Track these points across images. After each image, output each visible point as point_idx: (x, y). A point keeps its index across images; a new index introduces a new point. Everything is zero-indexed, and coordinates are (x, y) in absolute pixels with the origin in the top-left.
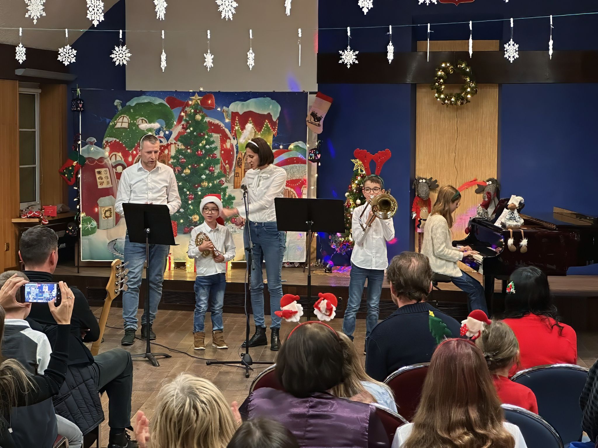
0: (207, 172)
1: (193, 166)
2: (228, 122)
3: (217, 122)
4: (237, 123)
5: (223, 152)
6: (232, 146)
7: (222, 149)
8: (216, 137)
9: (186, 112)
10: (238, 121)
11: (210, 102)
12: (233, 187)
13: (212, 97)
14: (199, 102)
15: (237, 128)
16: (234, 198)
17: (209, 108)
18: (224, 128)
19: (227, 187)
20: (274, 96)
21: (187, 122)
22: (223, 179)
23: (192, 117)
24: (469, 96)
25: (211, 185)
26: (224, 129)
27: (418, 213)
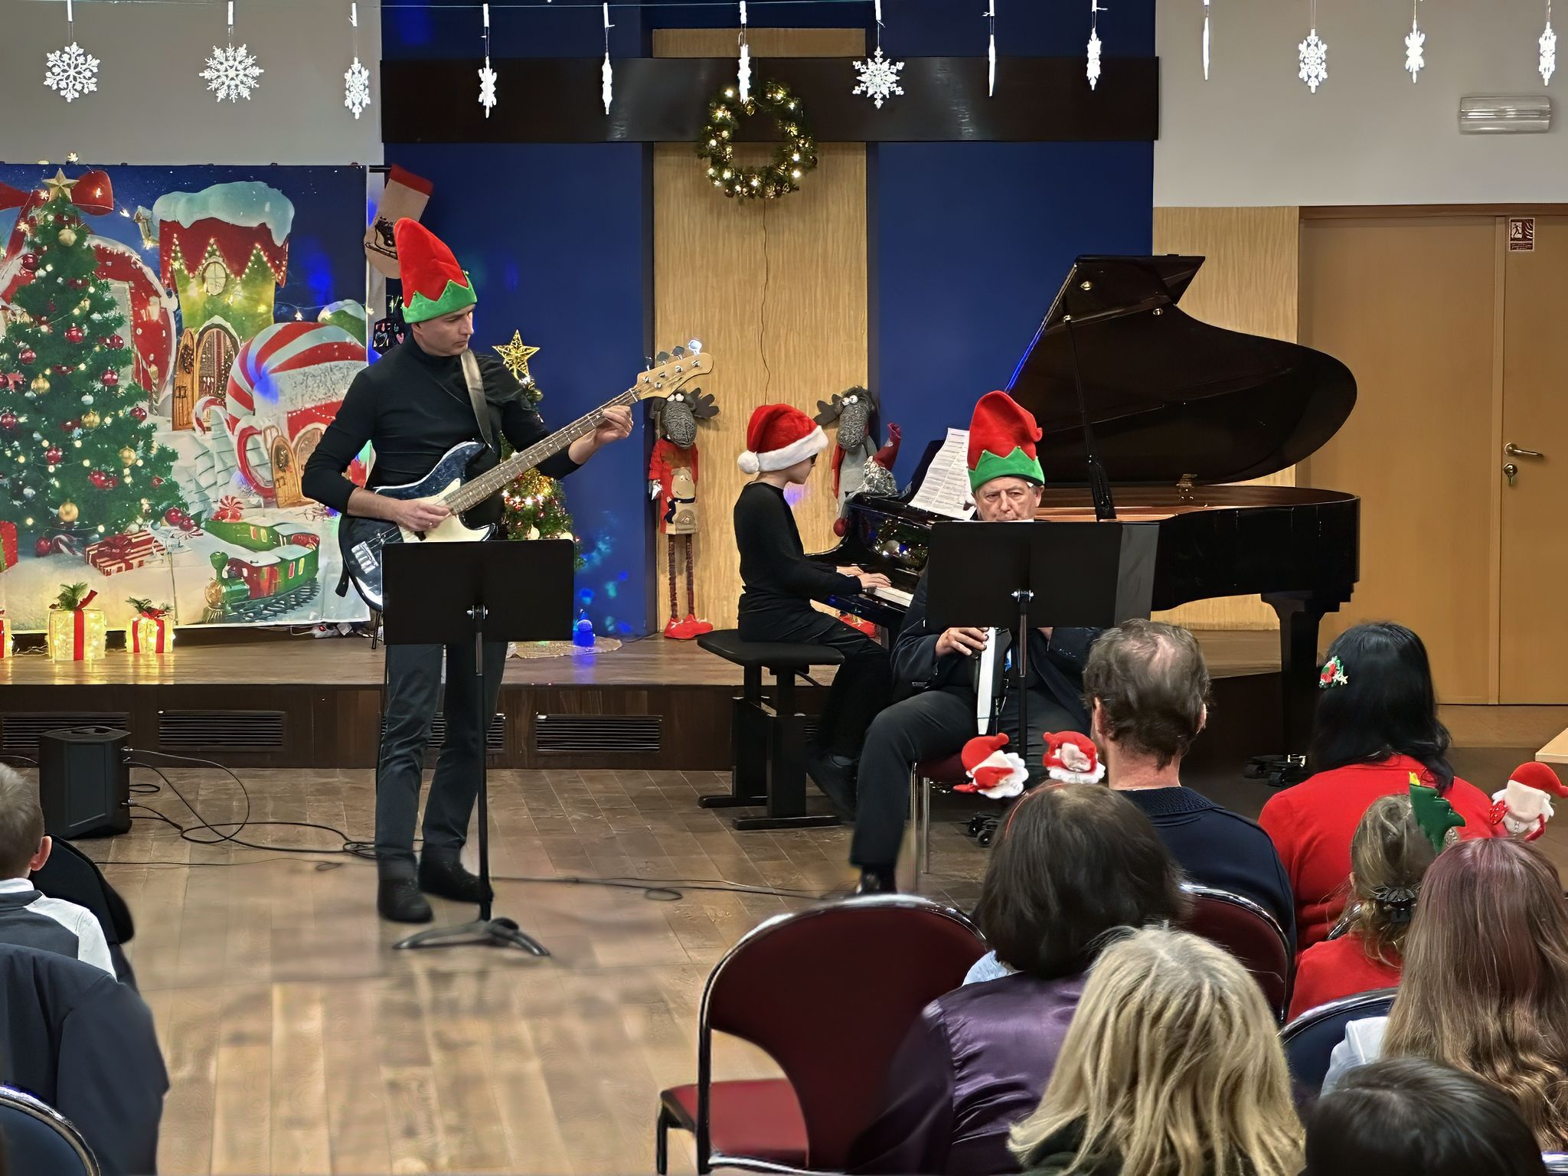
0: (99, 386)
1: (56, 369)
2: (151, 249)
3: (120, 248)
4: (176, 252)
5: (139, 331)
6: (164, 313)
7: (138, 322)
8: (120, 289)
9: (31, 222)
10: (179, 245)
11: (98, 193)
12: (170, 425)
13: (104, 182)
14: (68, 191)
15: (176, 265)
16: (174, 456)
17: (97, 210)
18: (140, 264)
19: (154, 426)
20: (275, 176)
21: (37, 249)
22: (144, 405)
23: (50, 234)
24: (796, 174)
25: (108, 420)
26: (141, 269)
27: (666, 483)
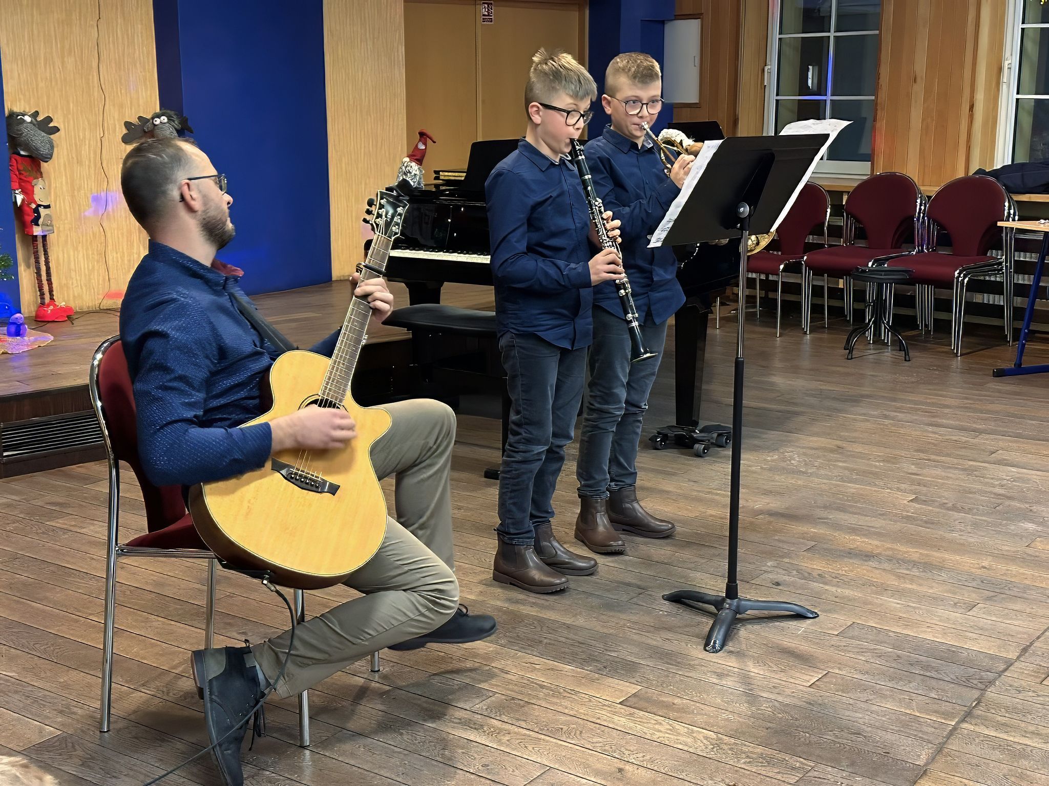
27: (28, 192)
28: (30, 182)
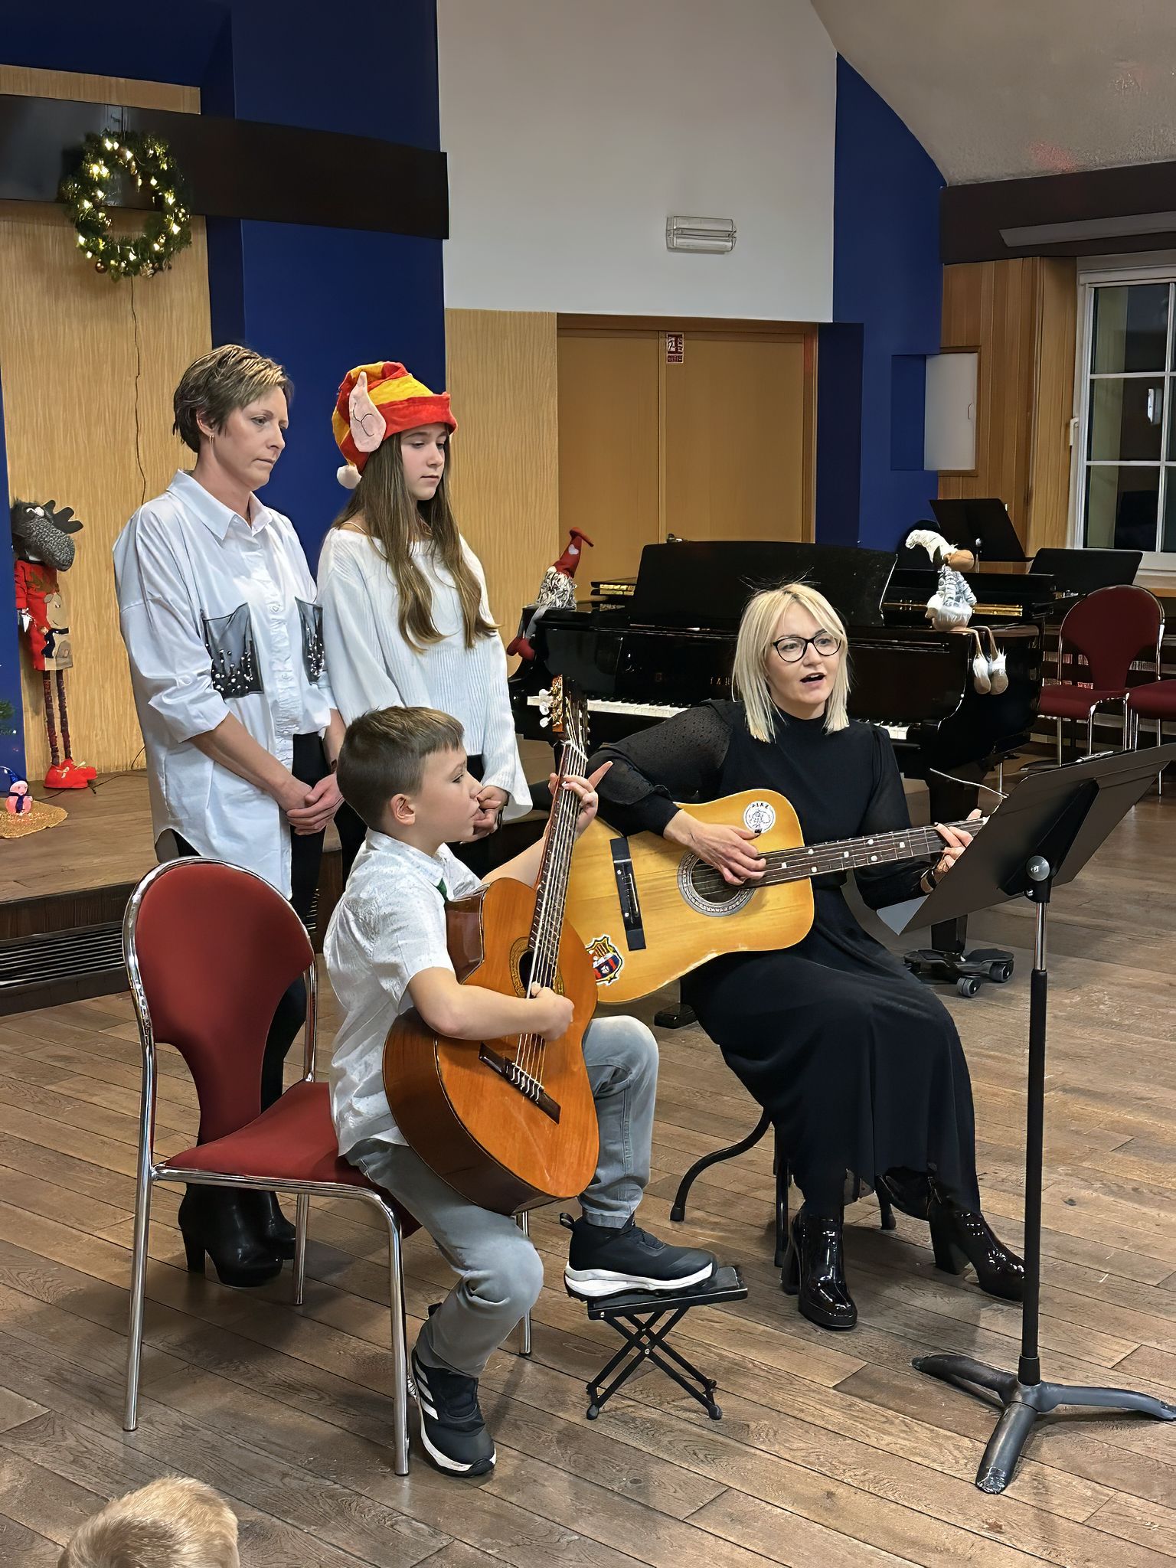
27: (39, 614)
28: (41, 598)
